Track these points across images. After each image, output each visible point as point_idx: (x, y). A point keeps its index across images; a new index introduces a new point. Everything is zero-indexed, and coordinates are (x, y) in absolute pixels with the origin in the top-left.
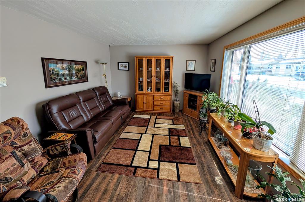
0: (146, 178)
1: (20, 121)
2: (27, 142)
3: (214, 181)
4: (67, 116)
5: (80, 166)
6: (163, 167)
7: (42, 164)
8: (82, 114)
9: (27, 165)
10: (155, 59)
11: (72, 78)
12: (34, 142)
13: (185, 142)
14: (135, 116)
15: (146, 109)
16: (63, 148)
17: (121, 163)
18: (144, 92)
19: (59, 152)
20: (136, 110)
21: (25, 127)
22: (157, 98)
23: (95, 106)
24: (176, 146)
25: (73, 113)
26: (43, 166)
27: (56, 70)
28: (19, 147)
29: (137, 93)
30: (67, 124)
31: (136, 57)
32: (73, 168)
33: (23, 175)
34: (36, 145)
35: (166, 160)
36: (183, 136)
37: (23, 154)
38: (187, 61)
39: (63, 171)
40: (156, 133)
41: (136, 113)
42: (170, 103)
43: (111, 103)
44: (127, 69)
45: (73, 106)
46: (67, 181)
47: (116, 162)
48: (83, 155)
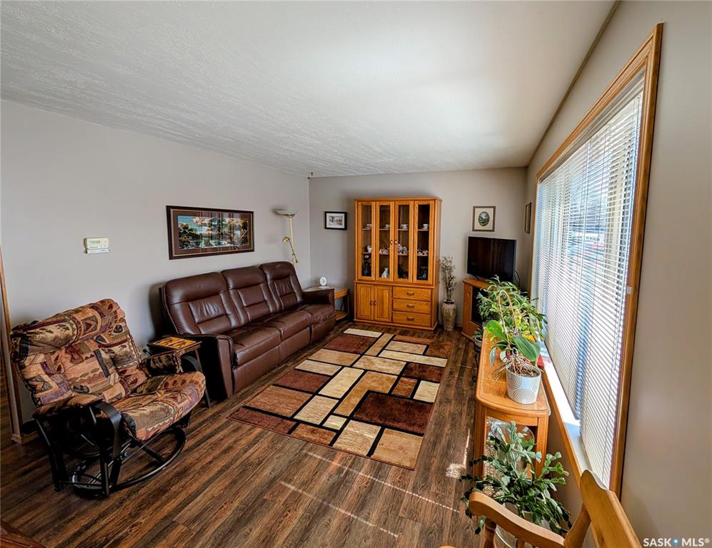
0: (308, 441)
1: (114, 305)
2: (119, 340)
3: (443, 470)
4: (197, 311)
5: (187, 391)
6: (352, 430)
7: (136, 381)
8: (228, 312)
9: (114, 377)
10: (398, 203)
11: (219, 244)
12: (130, 344)
13: (427, 391)
14: (350, 331)
15: (376, 318)
16: (170, 360)
17: (277, 411)
18: (373, 278)
19: (164, 365)
20: (355, 320)
21: (120, 317)
22: (400, 293)
23: (260, 299)
24: (403, 397)
25: (212, 309)
26: (137, 385)
27: (190, 227)
28: (107, 346)
29: (359, 280)
30: (195, 326)
31: (358, 202)
32: (176, 392)
33: (105, 389)
34: (132, 348)
35: (365, 418)
36: (430, 379)
37: (111, 358)
38: (474, 208)
39: (161, 395)
40: (373, 368)
41: (355, 325)
42: (429, 305)
43: (299, 299)
44: (343, 227)
45: (211, 295)
46: (159, 406)
47: (267, 408)
48: (198, 376)
